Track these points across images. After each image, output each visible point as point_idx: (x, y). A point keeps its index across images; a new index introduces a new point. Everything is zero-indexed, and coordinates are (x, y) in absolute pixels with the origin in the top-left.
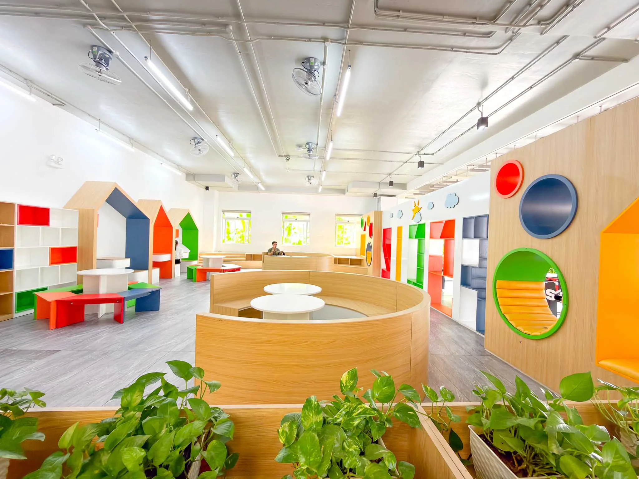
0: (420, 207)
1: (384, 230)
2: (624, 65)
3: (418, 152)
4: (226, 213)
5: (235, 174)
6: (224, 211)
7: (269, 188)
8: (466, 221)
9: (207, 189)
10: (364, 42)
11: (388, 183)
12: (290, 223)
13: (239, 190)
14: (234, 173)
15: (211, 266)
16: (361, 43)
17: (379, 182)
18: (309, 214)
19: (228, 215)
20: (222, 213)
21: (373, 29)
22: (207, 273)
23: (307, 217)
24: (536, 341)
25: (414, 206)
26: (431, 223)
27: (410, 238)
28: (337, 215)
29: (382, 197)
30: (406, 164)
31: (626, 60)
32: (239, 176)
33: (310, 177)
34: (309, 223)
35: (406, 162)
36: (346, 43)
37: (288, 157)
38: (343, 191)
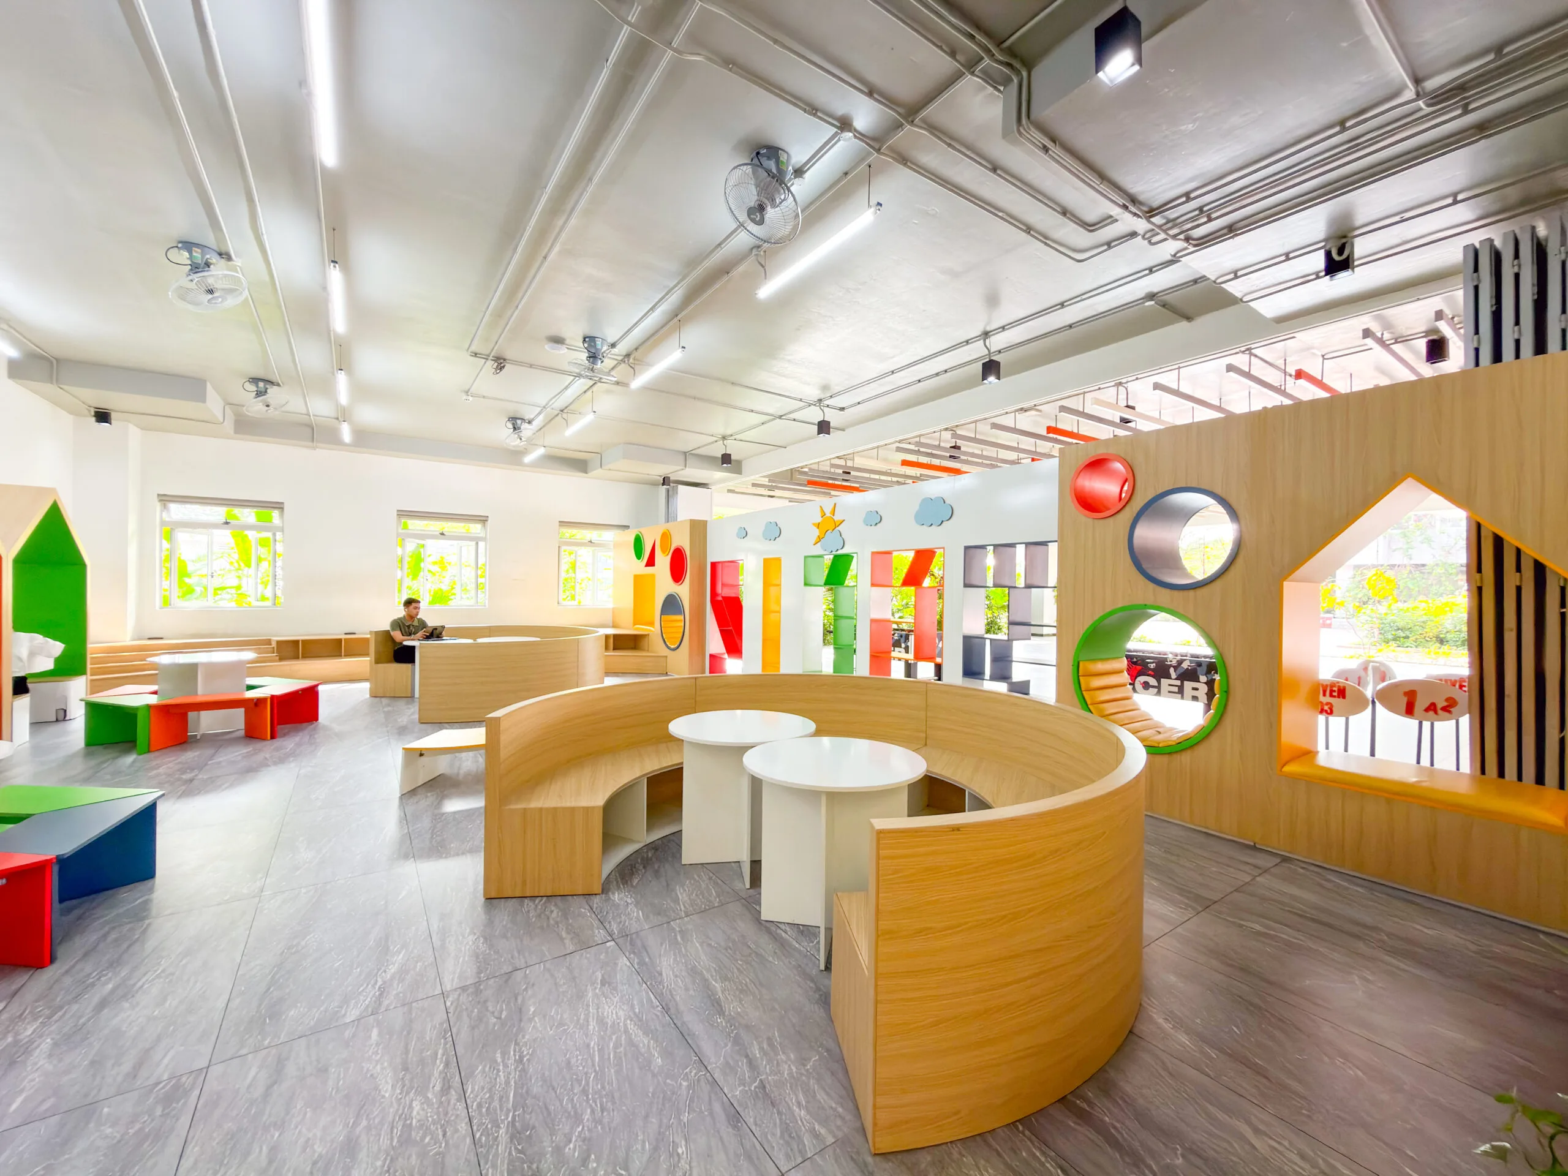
0: (836, 518)
1: (714, 565)
2: (1184, 324)
3: (820, 400)
4: (173, 506)
5: (261, 384)
6: (165, 499)
7: (365, 439)
8: (971, 551)
9: (103, 416)
10: (911, 162)
11: (716, 458)
12: (422, 542)
13: (236, 432)
14: (255, 380)
15: (203, 691)
16: (904, 160)
17: (685, 453)
18: (483, 520)
19: (177, 511)
20: (158, 506)
21: (949, 145)
22: (191, 715)
23: (476, 528)
24: (1167, 756)
25: (820, 516)
26: (873, 553)
27: (806, 584)
28: (563, 524)
29: (680, 487)
30: (778, 420)
31: (1189, 318)
32: (272, 391)
33: (519, 422)
34: (482, 544)
35: (780, 417)
36: (879, 150)
37: (500, 363)
38: (580, 465)
